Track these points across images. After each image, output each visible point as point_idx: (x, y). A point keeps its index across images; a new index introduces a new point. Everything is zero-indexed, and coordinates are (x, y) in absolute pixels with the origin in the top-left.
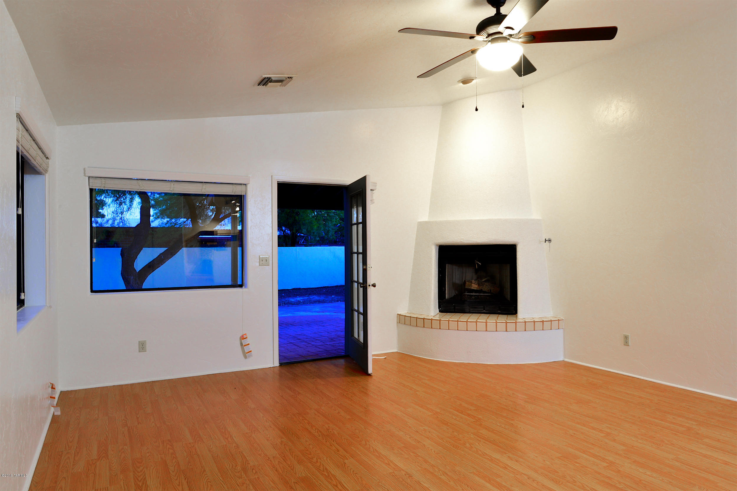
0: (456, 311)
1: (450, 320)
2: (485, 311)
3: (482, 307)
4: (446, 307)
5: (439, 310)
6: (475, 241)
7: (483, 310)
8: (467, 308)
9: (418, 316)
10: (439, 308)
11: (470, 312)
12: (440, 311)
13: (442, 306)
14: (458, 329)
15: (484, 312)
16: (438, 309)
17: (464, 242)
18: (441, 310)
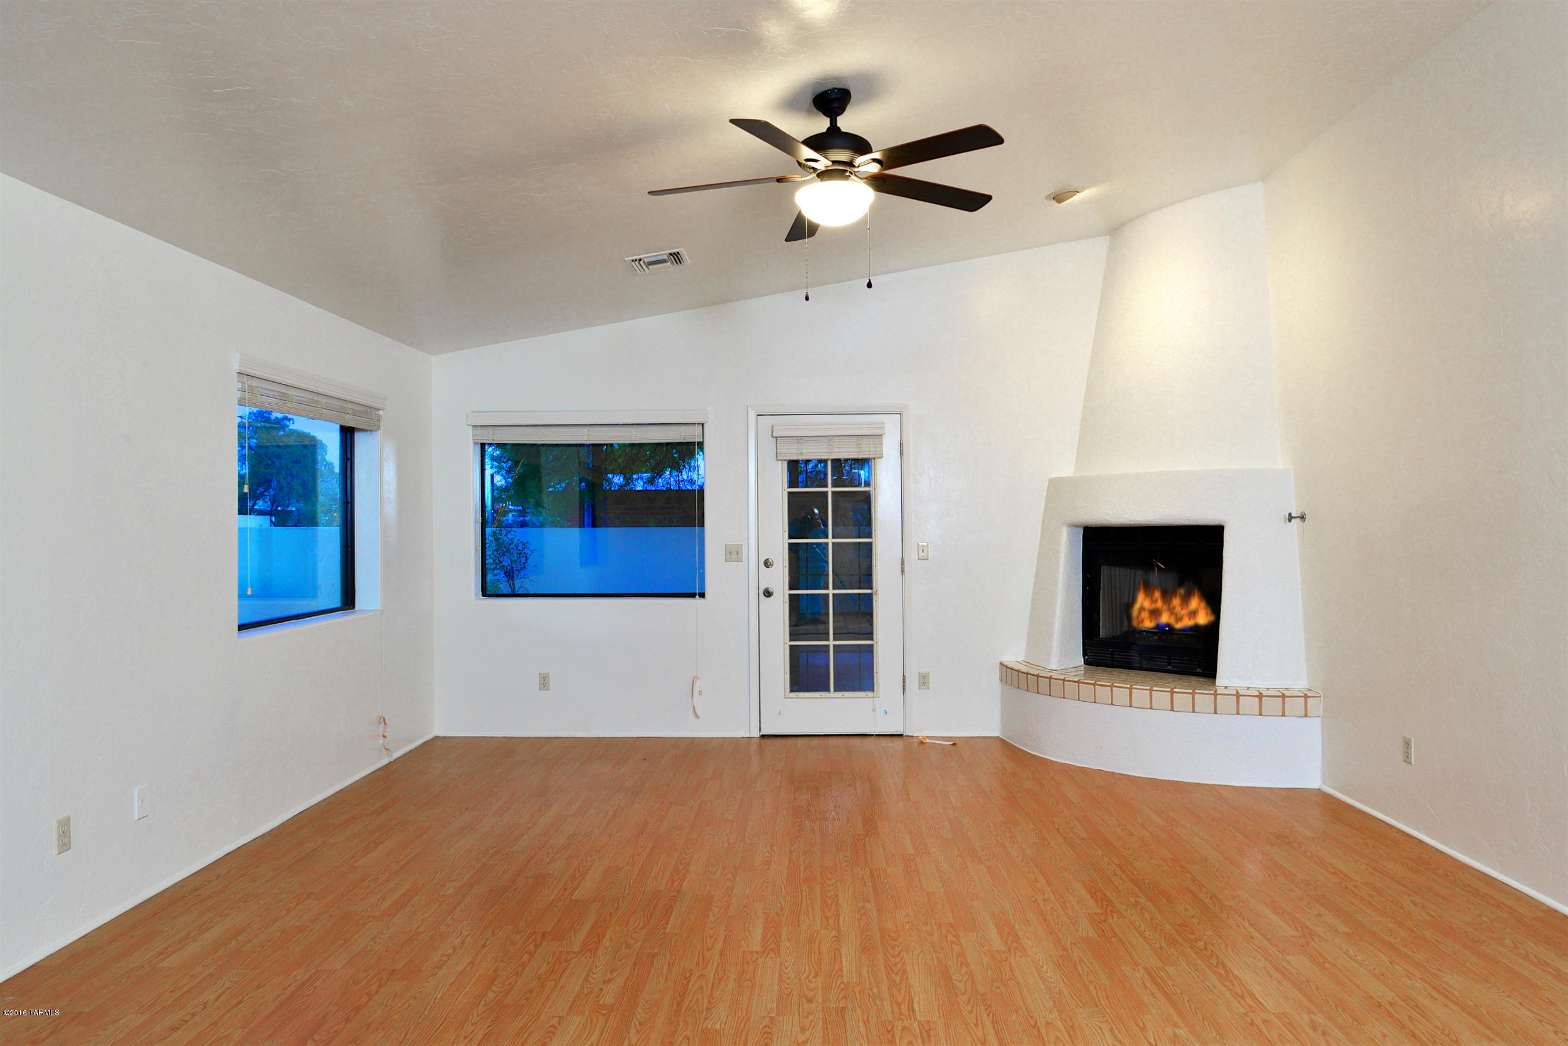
0: (1115, 663)
1: (1097, 683)
2: (1170, 667)
3: (1166, 657)
4: (1097, 654)
5: (1084, 660)
6: (1131, 519)
7: (1166, 664)
8: (1137, 658)
9: (1041, 672)
10: (1084, 656)
11: (1141, 667)
12: (1086, 663)
13: (1089, 652)
14: (1114, 703)
15: (1169, 669)
16: (1082, 658)
17: (1111, 519)
18: (1087, 659)
